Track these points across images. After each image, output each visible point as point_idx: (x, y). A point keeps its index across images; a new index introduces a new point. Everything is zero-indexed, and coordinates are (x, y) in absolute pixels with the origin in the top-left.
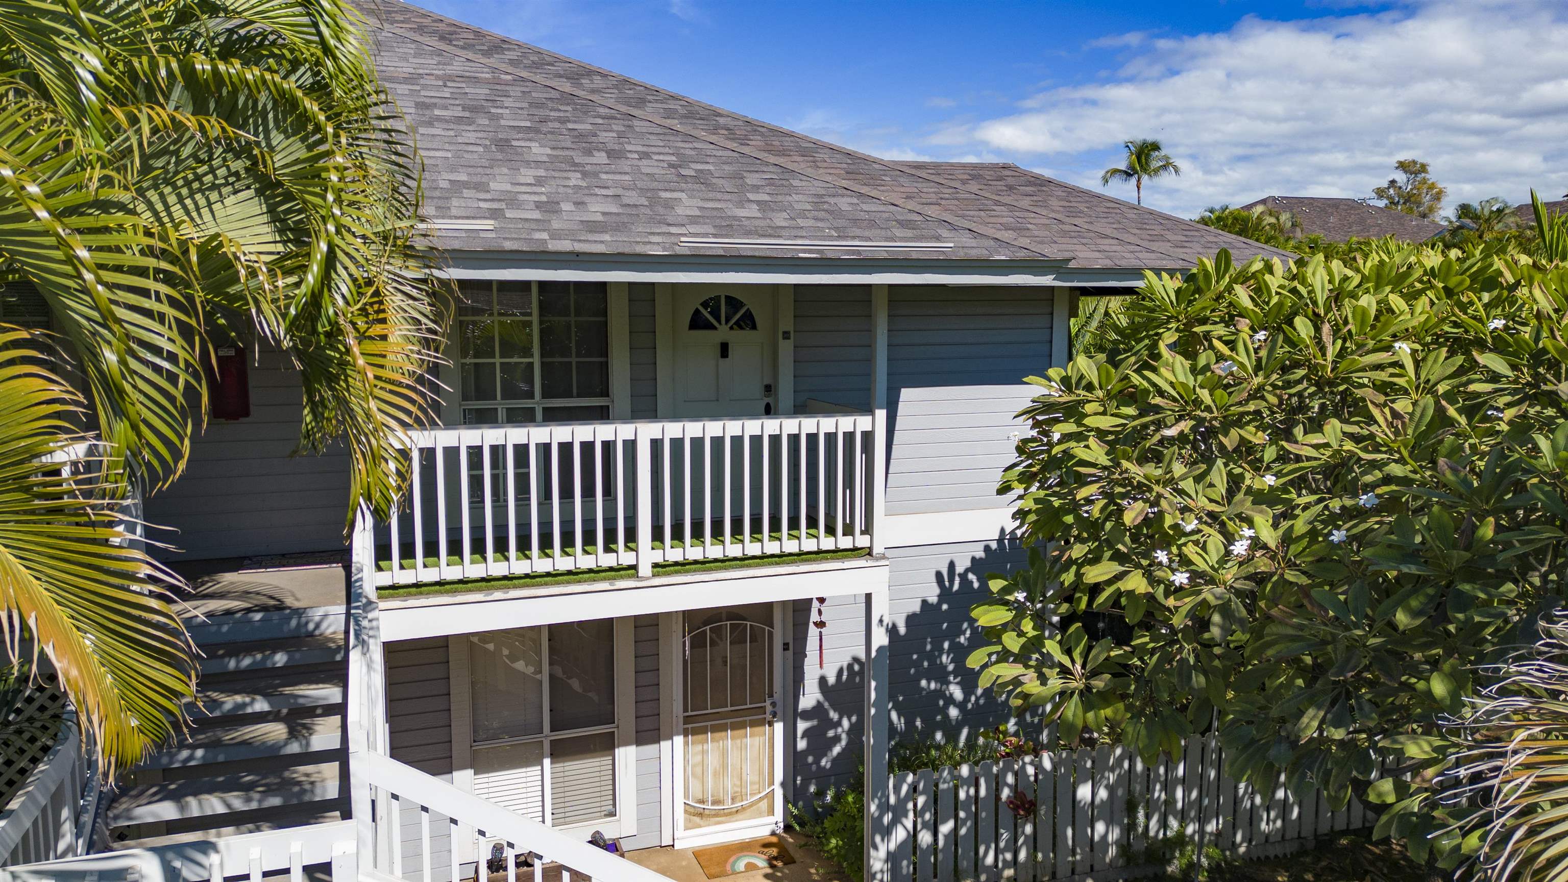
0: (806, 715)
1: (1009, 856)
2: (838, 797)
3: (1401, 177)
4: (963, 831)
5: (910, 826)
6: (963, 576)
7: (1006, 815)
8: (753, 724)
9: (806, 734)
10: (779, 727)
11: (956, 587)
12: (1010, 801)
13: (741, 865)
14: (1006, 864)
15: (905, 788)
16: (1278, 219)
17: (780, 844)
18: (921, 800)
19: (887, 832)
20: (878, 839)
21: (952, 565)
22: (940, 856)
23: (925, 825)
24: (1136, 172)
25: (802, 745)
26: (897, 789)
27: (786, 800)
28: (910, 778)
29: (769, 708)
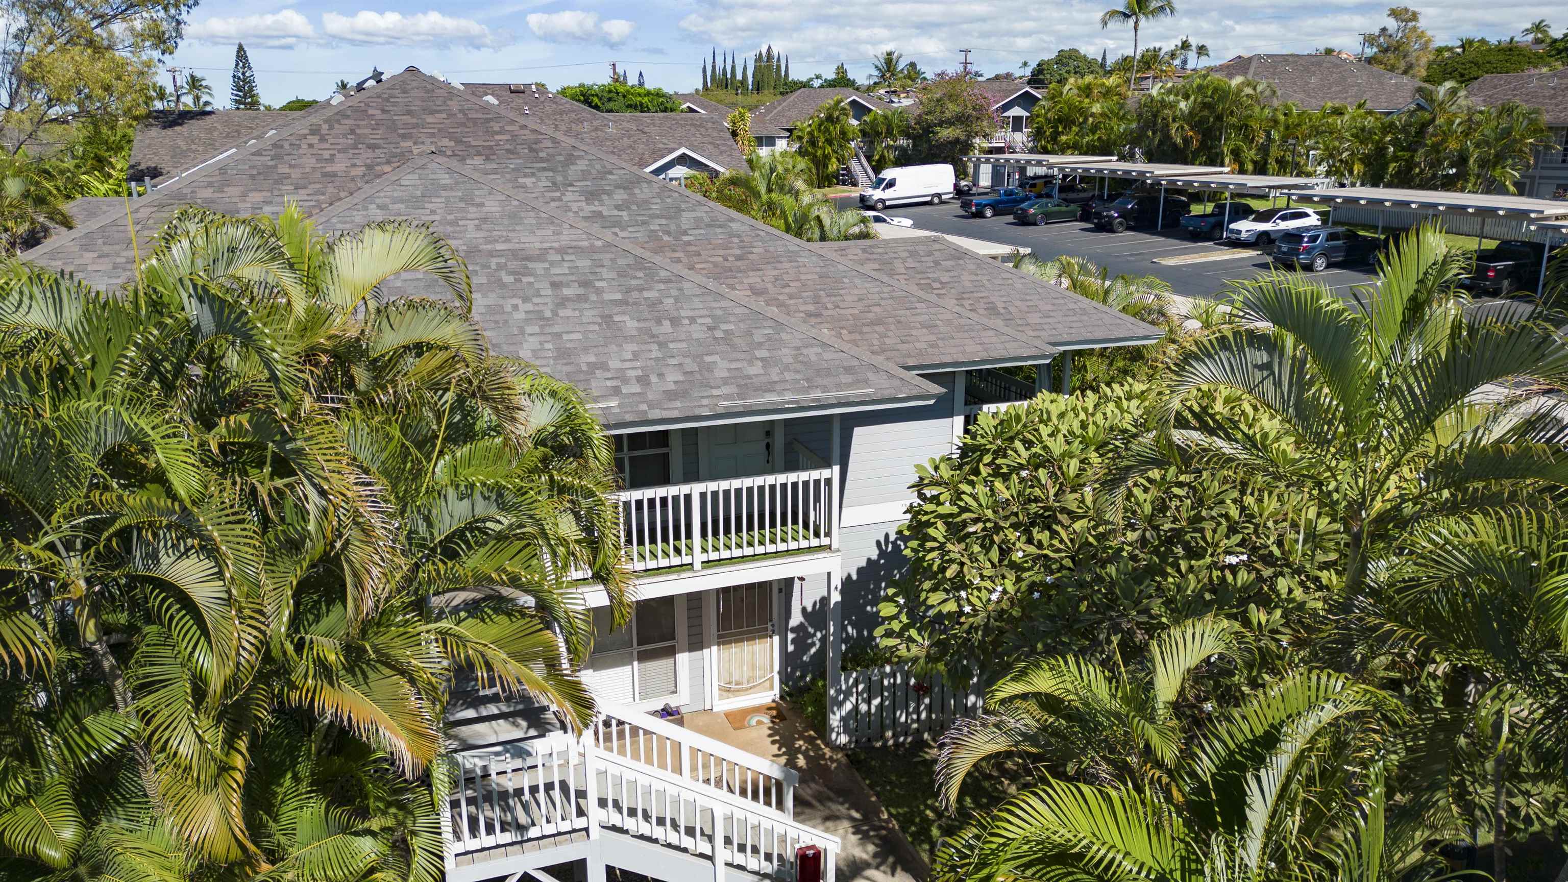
0: (793, 630)
1: (915, 717)
2: (813, 680)
3: (1392, 24)
4: (887, 703)
5: (854, 701)
6: (894, 543)
7: (913, 694)
8: (760, 637)
9: (793, 641)
10: (776, 639)
11: (890, 549)
12: (914, 686)
13: (753, 722)
14: (913, 721)
15: (851, 681)
16: (1255, 89)
17: (778, 708)
18: (861, 687)
19: (840, 705)
20: (835, 709)
21: (887, 536)
22: (872, 718)
23: (864, 700)
24: (1135, 13)
25: (791, 648)
26: (847, 681)
27: (781, 682)
28: (854, 675)
29: (770, 628)
